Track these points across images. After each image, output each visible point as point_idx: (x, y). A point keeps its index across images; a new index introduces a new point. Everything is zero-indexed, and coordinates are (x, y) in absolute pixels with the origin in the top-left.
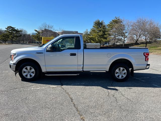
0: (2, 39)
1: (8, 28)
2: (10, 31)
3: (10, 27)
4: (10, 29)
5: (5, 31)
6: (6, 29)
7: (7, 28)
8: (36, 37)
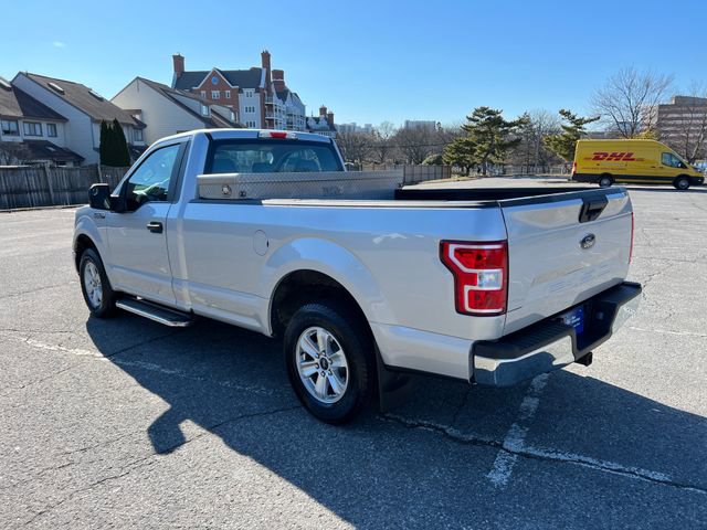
0: (452, 159)
1: (475, 114)
2: (483, 124)
3: (483, 109)
4: (483, 117)
5: (467, 128)
6: (470, 119)
7: (471, 116)
8: (560, 142)
